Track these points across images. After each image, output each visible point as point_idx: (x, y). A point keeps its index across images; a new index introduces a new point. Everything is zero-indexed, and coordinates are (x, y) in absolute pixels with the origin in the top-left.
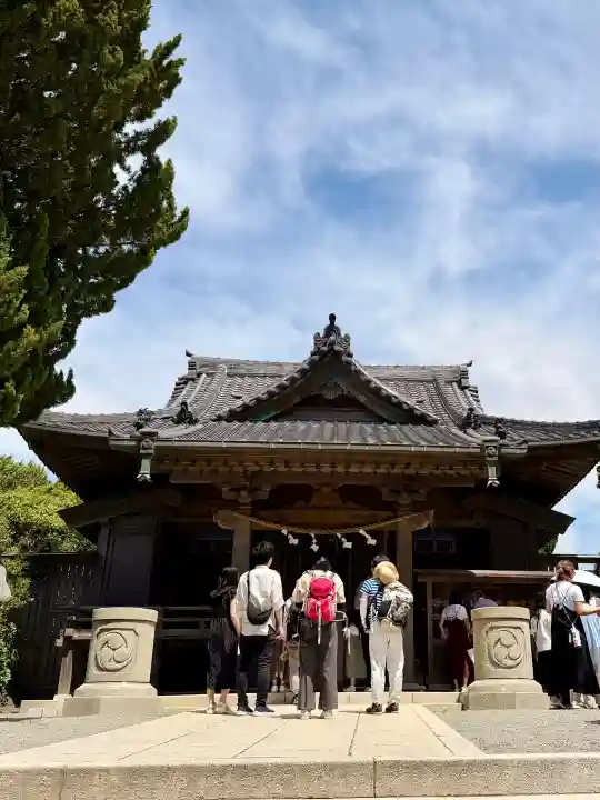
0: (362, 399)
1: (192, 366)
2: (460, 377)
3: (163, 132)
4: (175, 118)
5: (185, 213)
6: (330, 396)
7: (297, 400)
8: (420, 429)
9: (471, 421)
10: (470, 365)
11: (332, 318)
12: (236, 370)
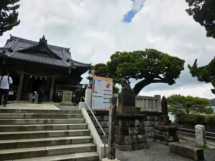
0: (48, 53)
1: (11, 38)
2: (67, 50)
3: (18, 7)
4: (19, 5)
5: (20, 21)
6: (42, 51)
7: (35, 50)
8: (59, 60)
9: (68, 60)
10: (70, 48)
11: (44, 36)
12: (21, 40)
